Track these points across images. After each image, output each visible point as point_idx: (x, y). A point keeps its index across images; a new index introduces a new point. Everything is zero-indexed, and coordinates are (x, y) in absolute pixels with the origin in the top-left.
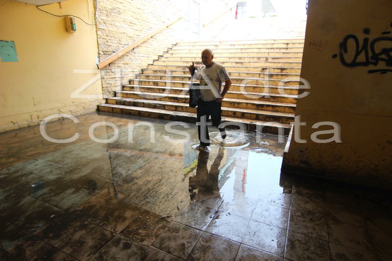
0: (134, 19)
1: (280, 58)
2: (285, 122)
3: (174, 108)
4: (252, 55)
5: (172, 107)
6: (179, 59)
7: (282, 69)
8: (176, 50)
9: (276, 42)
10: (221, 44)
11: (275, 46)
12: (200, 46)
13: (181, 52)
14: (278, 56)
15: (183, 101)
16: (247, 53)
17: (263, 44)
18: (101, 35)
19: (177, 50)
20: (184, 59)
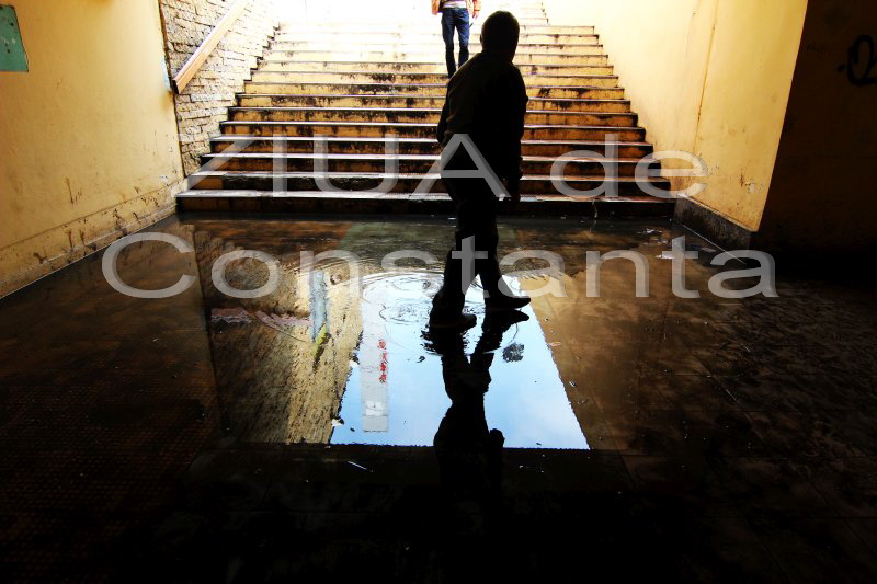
6: (320, 68)
7: (581, 91)
9: (529, 31)
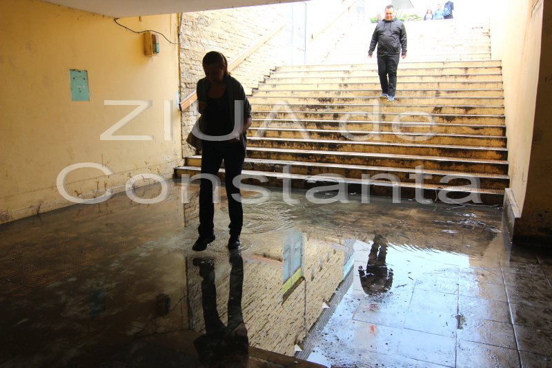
0: (224, 33)
1: (460, 91)
2: (488, 186)
3: (306, 170)
4: (410, 87)
5: (303, 169)
6: (289, 94)
7: (467, 109)
8: (279, 79)
9: (446, 66)
10: (354, 69)
11: (445, 72)
12: (319, 72)
13: (289, 81)
14: (454, 87)
15: (318, 159)
16: (404, 83)
17: (427, 69)
18: (185, 58)
19: (282, 79)
20: (296, 94)
